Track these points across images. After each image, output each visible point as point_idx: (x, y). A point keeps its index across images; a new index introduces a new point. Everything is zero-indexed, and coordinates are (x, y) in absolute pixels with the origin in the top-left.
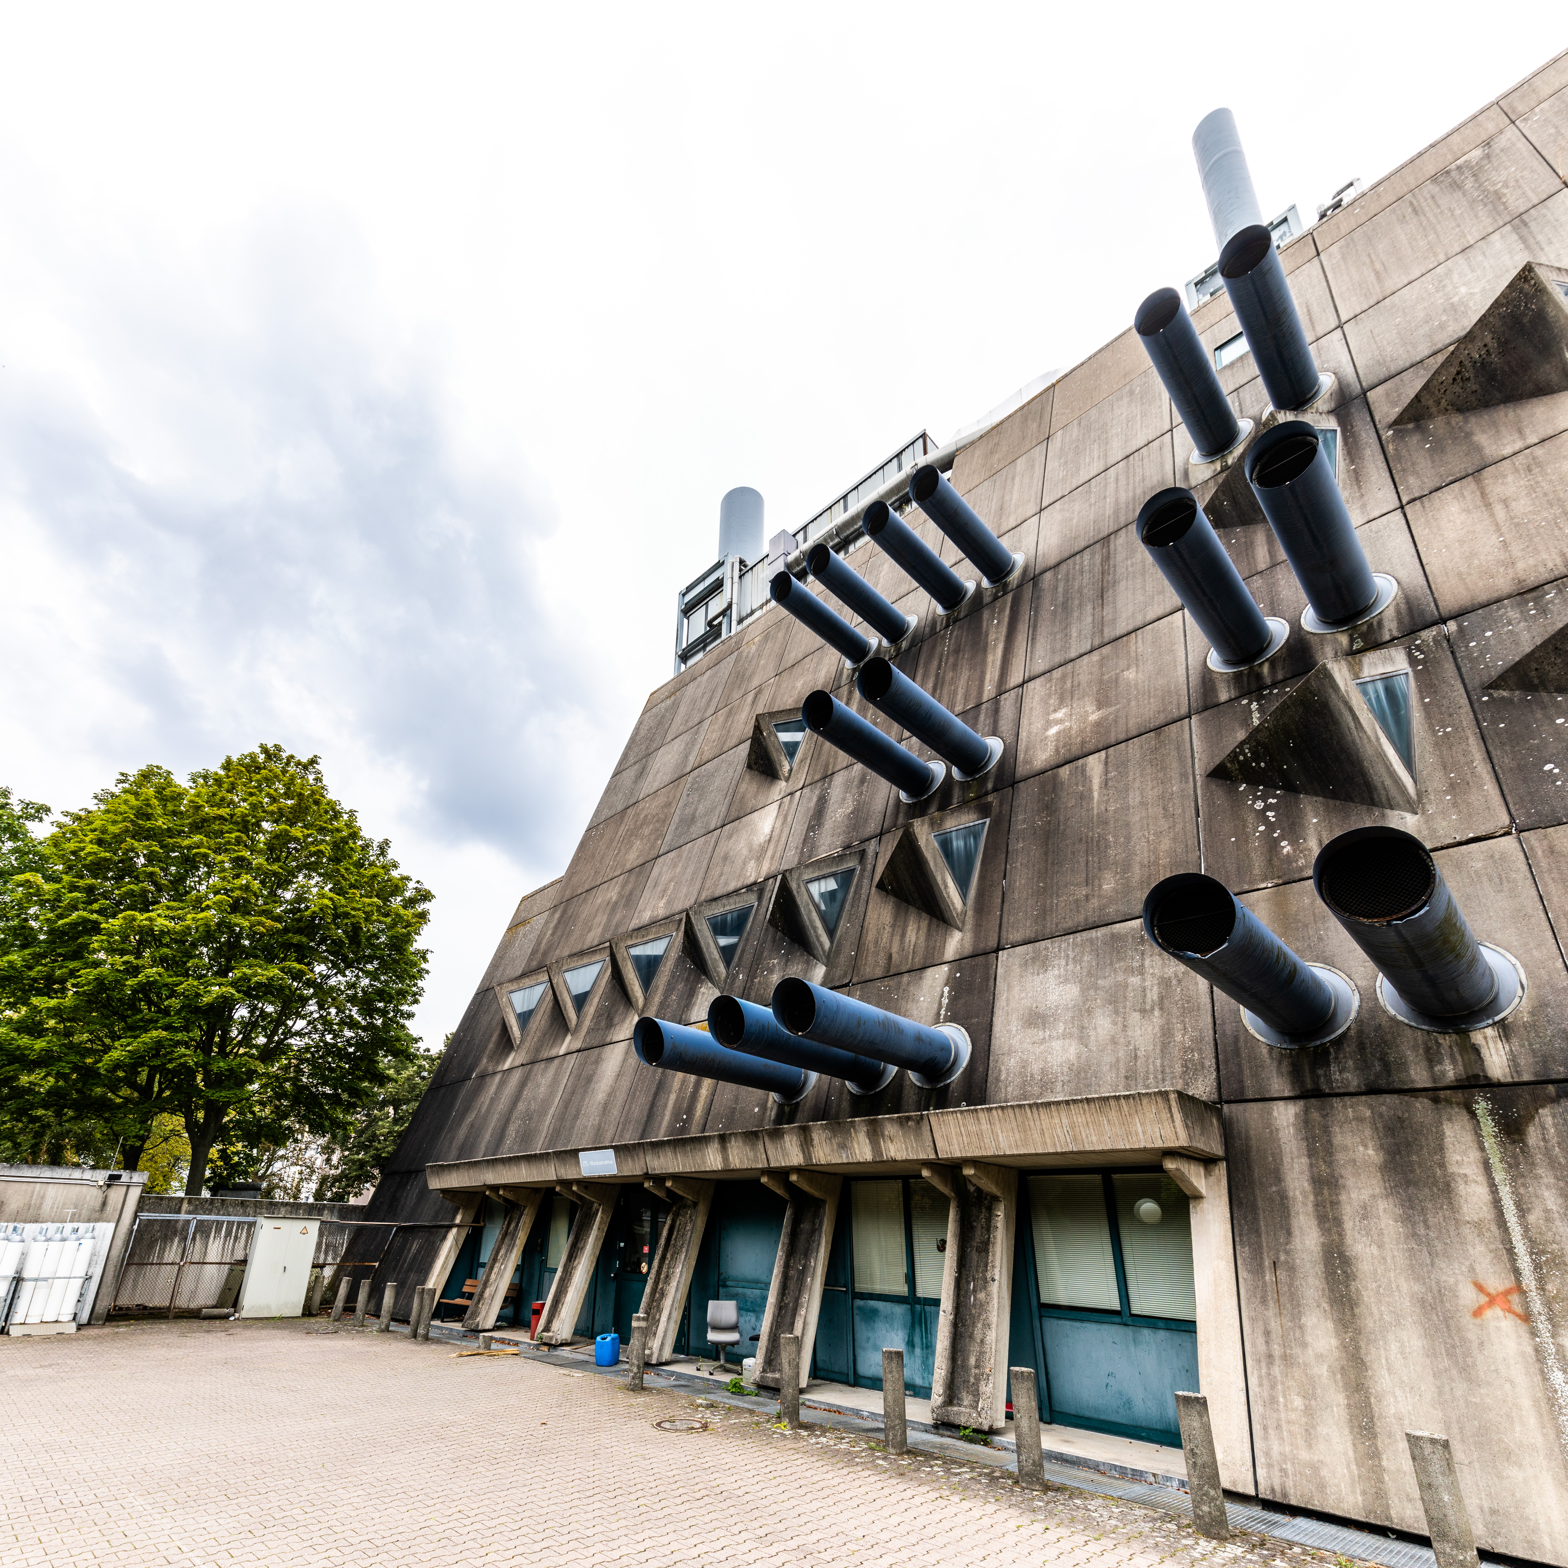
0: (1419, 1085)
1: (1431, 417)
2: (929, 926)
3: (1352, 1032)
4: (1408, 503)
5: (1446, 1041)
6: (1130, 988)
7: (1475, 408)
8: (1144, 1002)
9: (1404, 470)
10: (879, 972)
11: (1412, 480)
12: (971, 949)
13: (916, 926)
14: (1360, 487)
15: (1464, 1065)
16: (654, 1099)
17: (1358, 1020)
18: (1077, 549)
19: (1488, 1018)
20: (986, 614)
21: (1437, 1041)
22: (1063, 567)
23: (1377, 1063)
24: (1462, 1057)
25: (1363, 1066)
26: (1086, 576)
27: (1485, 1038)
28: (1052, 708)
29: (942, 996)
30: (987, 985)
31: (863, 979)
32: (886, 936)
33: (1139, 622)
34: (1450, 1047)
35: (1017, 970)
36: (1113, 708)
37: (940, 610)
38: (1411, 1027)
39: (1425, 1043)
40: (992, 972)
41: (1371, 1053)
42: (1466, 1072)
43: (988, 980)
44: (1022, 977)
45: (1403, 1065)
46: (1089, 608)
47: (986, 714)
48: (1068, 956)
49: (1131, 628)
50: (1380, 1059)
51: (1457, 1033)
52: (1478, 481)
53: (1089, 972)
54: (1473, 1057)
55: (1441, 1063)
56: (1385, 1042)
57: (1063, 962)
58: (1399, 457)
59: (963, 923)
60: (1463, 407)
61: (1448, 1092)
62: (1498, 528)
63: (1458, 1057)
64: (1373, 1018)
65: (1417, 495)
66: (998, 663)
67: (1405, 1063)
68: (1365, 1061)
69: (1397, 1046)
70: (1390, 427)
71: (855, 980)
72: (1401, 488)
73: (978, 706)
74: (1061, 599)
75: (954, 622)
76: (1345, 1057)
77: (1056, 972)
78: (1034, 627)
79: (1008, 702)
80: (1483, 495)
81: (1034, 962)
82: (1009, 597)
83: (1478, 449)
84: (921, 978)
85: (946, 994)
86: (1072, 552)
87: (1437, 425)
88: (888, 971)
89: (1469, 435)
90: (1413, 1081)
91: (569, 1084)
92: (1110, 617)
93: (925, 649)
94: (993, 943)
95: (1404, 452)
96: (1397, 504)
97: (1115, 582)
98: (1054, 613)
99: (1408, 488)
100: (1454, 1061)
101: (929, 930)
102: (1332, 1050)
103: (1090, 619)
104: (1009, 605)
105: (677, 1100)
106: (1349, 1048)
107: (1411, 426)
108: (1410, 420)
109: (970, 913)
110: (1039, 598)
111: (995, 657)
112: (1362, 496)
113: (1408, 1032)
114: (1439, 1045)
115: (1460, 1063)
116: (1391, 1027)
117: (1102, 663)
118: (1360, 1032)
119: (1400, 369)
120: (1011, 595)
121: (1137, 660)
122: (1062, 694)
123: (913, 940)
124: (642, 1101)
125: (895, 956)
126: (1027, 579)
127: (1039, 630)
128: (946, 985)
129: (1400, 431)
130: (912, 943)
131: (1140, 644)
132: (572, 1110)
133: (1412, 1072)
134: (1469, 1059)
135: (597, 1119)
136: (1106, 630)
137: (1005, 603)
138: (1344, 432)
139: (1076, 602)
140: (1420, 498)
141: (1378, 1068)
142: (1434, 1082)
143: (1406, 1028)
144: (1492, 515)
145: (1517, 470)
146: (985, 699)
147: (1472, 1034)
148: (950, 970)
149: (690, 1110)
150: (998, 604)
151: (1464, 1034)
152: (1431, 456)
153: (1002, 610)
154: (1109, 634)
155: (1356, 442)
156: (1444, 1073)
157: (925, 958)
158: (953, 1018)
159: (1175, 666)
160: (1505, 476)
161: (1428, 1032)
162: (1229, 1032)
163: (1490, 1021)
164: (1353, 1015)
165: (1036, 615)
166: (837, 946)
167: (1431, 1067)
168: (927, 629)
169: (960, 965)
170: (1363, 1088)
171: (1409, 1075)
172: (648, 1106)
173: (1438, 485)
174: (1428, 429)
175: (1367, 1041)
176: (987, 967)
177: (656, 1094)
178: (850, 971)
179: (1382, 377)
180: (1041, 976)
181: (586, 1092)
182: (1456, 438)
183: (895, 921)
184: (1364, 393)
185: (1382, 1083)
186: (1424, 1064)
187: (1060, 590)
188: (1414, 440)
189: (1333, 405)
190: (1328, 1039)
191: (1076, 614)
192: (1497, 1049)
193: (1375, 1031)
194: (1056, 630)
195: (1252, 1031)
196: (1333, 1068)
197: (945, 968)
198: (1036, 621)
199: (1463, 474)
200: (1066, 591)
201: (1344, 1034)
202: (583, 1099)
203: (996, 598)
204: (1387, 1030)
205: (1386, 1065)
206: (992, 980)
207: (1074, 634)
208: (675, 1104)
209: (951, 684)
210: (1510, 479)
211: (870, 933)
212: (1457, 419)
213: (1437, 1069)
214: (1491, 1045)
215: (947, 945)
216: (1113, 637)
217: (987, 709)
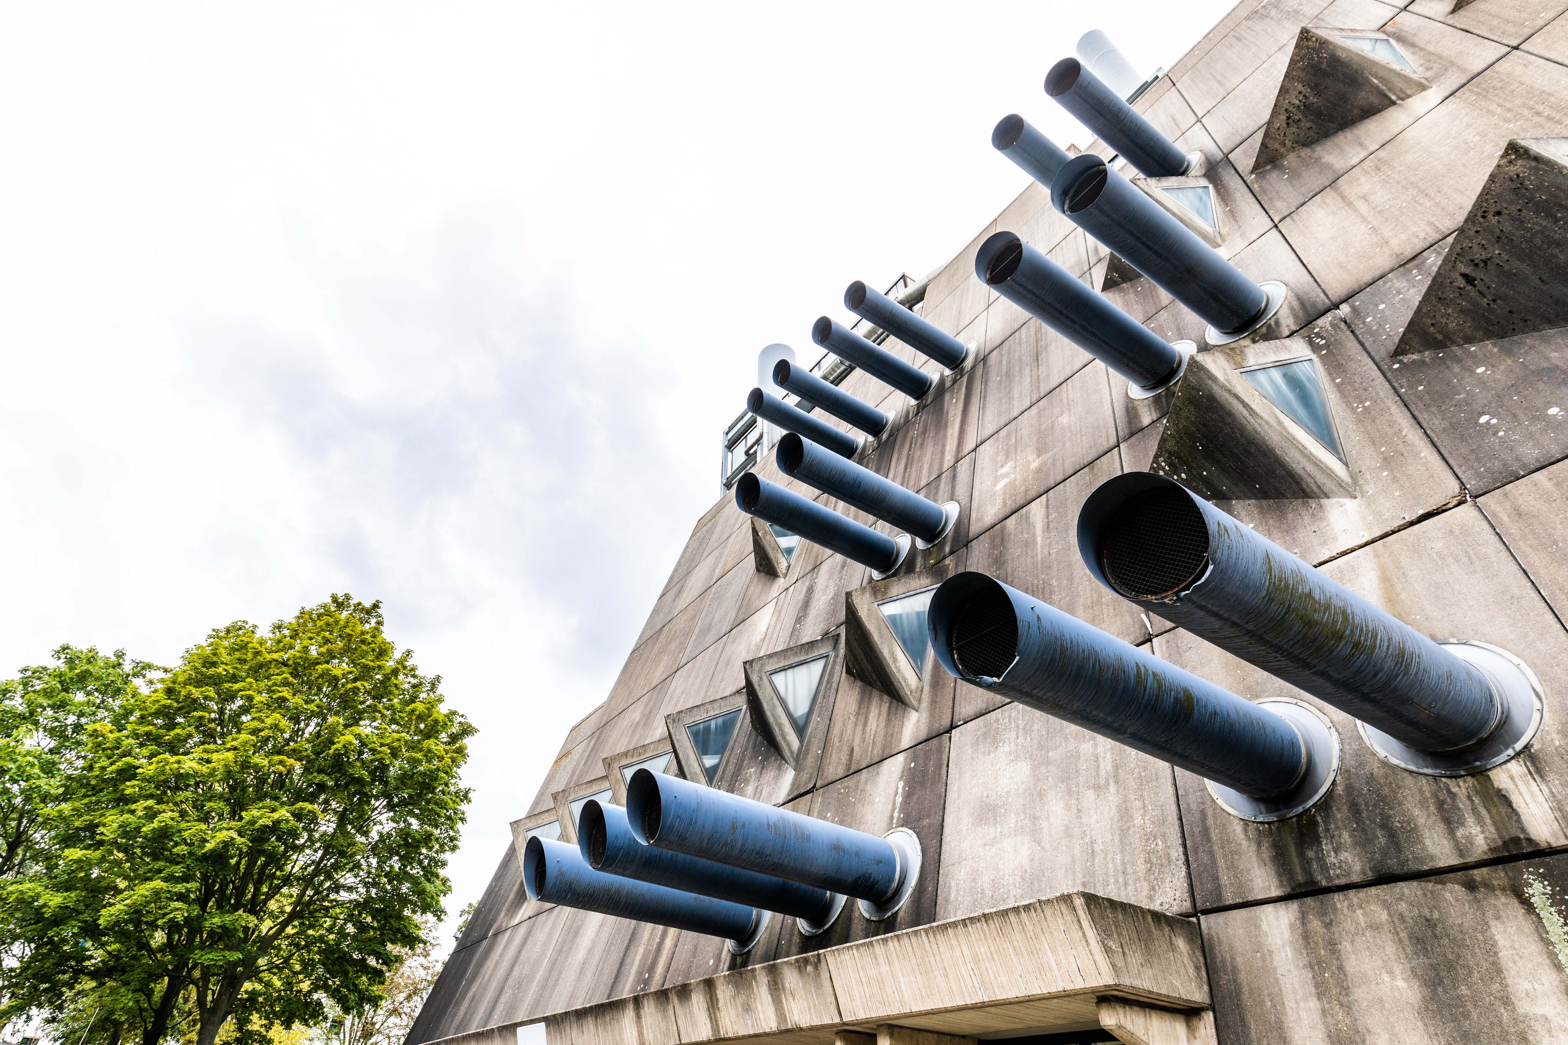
0: (1443, 863)
1: (1282, 156)
2: (889, 709)
3: (1340, 789)
4: (1280, 221)
5: (1462, 788)
6: (1082, 758)
7: (1317, 141)
8: (1098, 775)
9: (1270, 199)
10: (841, 772)
11: (1279, 204)
12: (926, 733)
13: (877, 711)
14: (1237, 221)
15: (1495, 823)
16: (624, 955)
17: (1343, 770)
18: (1016, 328)
19: (1507, 748)
20: (947, 397)
21: (1449, 791)
22: (1006, 344)
23: (1379, 833)
24: (1489, 811)
25: (1363, 840)
26: (1024, 346)
27: (1512, 778)
28: (999, 465)
29: (896, 794)
30: (939, 774)
31: (826, 781)
32: (850, 726)
33: (1068, 373)
34: (1469, 797)
35: (968, 750)
36: (1051, 453)
37: (913, 402)
38: (1411, 772)
39: (1435, 795)
40: (945, 757)
41: (1369, 818)
42: (1501, 836)
43: (940, 767)
44: (973, 759)
45: (1413, 831)
46: (1027, 371)
47: (946, 482)
48: (1018, 726)
49: (1062, 379)
50: (1383, 826)
51: (1473, 775)
52: (1336, 190)
53: (1039, 743)
54: (1504, 810)
55: (1462, 824)
56: (1383, 799)
57: (1014, 735)
58: (1264, 192)
59: (919, 701)
60: (1308, 142)
61: (1485, 870)
62: (1364, 219)
63: (1484, 812)
64: (1361, 765)
65: (1286, 213)
66: (956, 434)
67: (1415, 830)
68: (1364, 831)
69: (1400, 804)
70: (1252, 172)
71: (818, 785)
72: (1271, 213)
73: (939, 476)
74: (1005, 370)
75: (923, 409)
76: (1338, 828)
77: (1007, 748)
78: (984, 397)
79: (963, 468)
80: (1343, 198)
81: (985, 739)
82: (965, 379)
83: (1329, 167)
84: (878, 773)
85: (900, 791)
86: (1013, 331)
87: (1291, 160)
88: (849, 769)
89: (1318, 160)
90: (1432, 858)
91: (560, 940)
92: (1044, 374)
93: (900, 437)
94: (946, 722)
95: (1267, 187)
96: (1271, 224)
97: (1047, 346)
98: (1000, 382)
99: (1277, 211)
100: (1479, 820)
101: (889, 715)
102: (1319, 819)
103: (1028, 380)
104: (965, 384)
105: (643, 955)
106: (1340, 813)
107: (1268, 167)
108: (1266, 163)
109: (927, 689)
110: (987, 373)
111: (953, 431)
112: (1240, 227)
113: (1409, 780)
114: (1453, 796)
115: (1488, 821)
116: (1386, 776)
117: (1039, 415)
118: (1349, 788)
119: (1250, 133)
120: (966, 376)
121: (1069, 405)
122: (1008, 449)
123: (874, 728)
124: (615, 957)
125: (857, 750)
126: (979, 360)
127: (988, 399)
128: (901, 779)
129: (1261, 173)
130: (873, 732)
131: (1070, 391)
132: (555, 974)
133: (1428, 842)
134: (1499, 813)
135: (573, 984)
136: (1042, 386)
137: (962, 384)
138: (1216, 187)
139: (1017, 369)
140: (1289, 215)
141: (1383, 841)
142: (1461, 855)
143: (1406, 774)
144: (1356, 210)
145: (1367, 172)
146: (945, 468)
147: (1492, 774)
148: (906, 759)
149: (651, 969)
150: (956, 386)
151: (1481, 774)
152: (1291, 183)
153: (959, 390)
154: (1044, 389)
155: (1226, 191)
156: (1470, 839)
157: (884, 748)
158: (905, 823)
159: (1102, 403)
160: (1358, 180)
161: (1435, 777)
162: (1194, 806)
163: (1510, 752)
164: (1335, 763)
165: (985, 388)
166: (808, 745)
167: (1452, 832)
168: (903, 419)
169: (915, 752)
170: (1370, 875)
171: (1424, 848)
172: (617, 966)
173: (1302, 201)
174: (1283, 165)
175: (1360, 800)
176: (940, 751)
177: (628, 948)
178: (815, 774)
179: (1237, 142)
180: (992, 755)
181: (570, 948)
182: (1308, 165)
183: (859, 708)
184: (1226, 156)
185: (1393, 865)
186: (1440, 828)
187: (1004, 362)
188: (1274, 176)
189: (1203, 171)
190: (1311, 803)
191: (1017, 379)
192: (1532, 794)
193: (1367, 783)
194: (1002, 395)
195: (1220, 802)
196: (1326, 847)
197: (901, 758)
198: (985, 392)
199: (1321, 187)
200: (1009, 362)
201: (1330, 793)
202: (567, 957)
203: (955, 381)
204: (1382, 781)
205: (1392, 834)
206: (945, 767)
207: (1017, 396)
208: (641, 961)
209: (918, 462)
210: (1363, 180)
211: (837, 725)
212: (1305, 152)
213: (1460, 833)
214: (1523, 788)
215: (904, 729)
216: (1048, 390)
217: (947, 477)
